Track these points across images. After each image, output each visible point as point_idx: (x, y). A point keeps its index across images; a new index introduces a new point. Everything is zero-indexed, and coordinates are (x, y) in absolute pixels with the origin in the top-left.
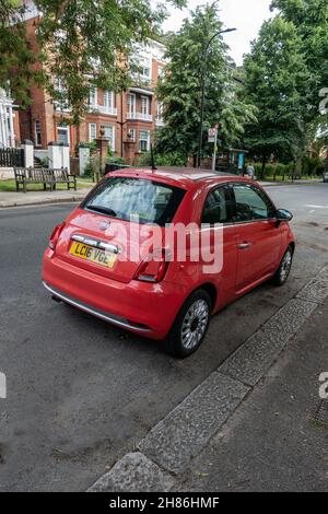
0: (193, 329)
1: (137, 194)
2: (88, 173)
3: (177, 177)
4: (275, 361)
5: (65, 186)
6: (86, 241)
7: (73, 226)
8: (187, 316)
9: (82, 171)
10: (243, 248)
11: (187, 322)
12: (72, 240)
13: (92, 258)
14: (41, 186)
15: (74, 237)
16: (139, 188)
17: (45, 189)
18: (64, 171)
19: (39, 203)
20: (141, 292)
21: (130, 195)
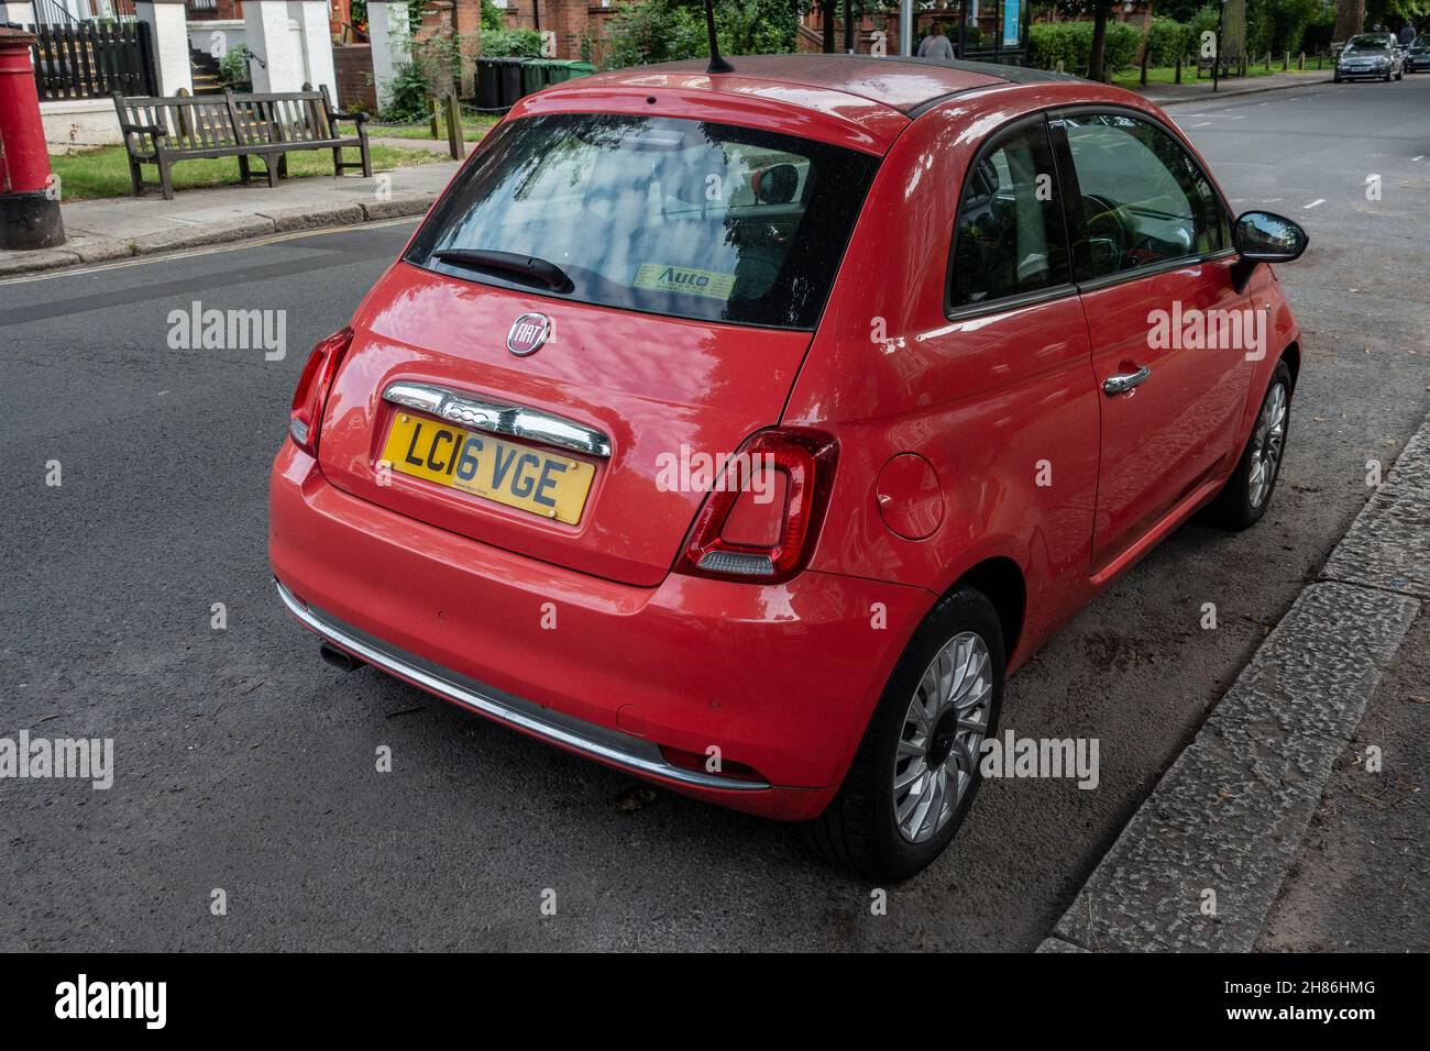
0: (935, 757)
1: (642, 186)
2: (410, 103)
3: (826, 101)
4: (1294, 873)
5: (323, 161)
6: (449, 410)
7: (384, 341)
8: (914, 711)
9: (385, 97)
10: (1118, 392)
11: (911, 732)
12: (387, 407)
13: (482, 481)
14: (230, 165)
15: (398, 391)
16: (650, 161)
17: (246, 179)
18: (312, 99)
19: (228, 239)
20: (711, 623)
21: (614, 194)
